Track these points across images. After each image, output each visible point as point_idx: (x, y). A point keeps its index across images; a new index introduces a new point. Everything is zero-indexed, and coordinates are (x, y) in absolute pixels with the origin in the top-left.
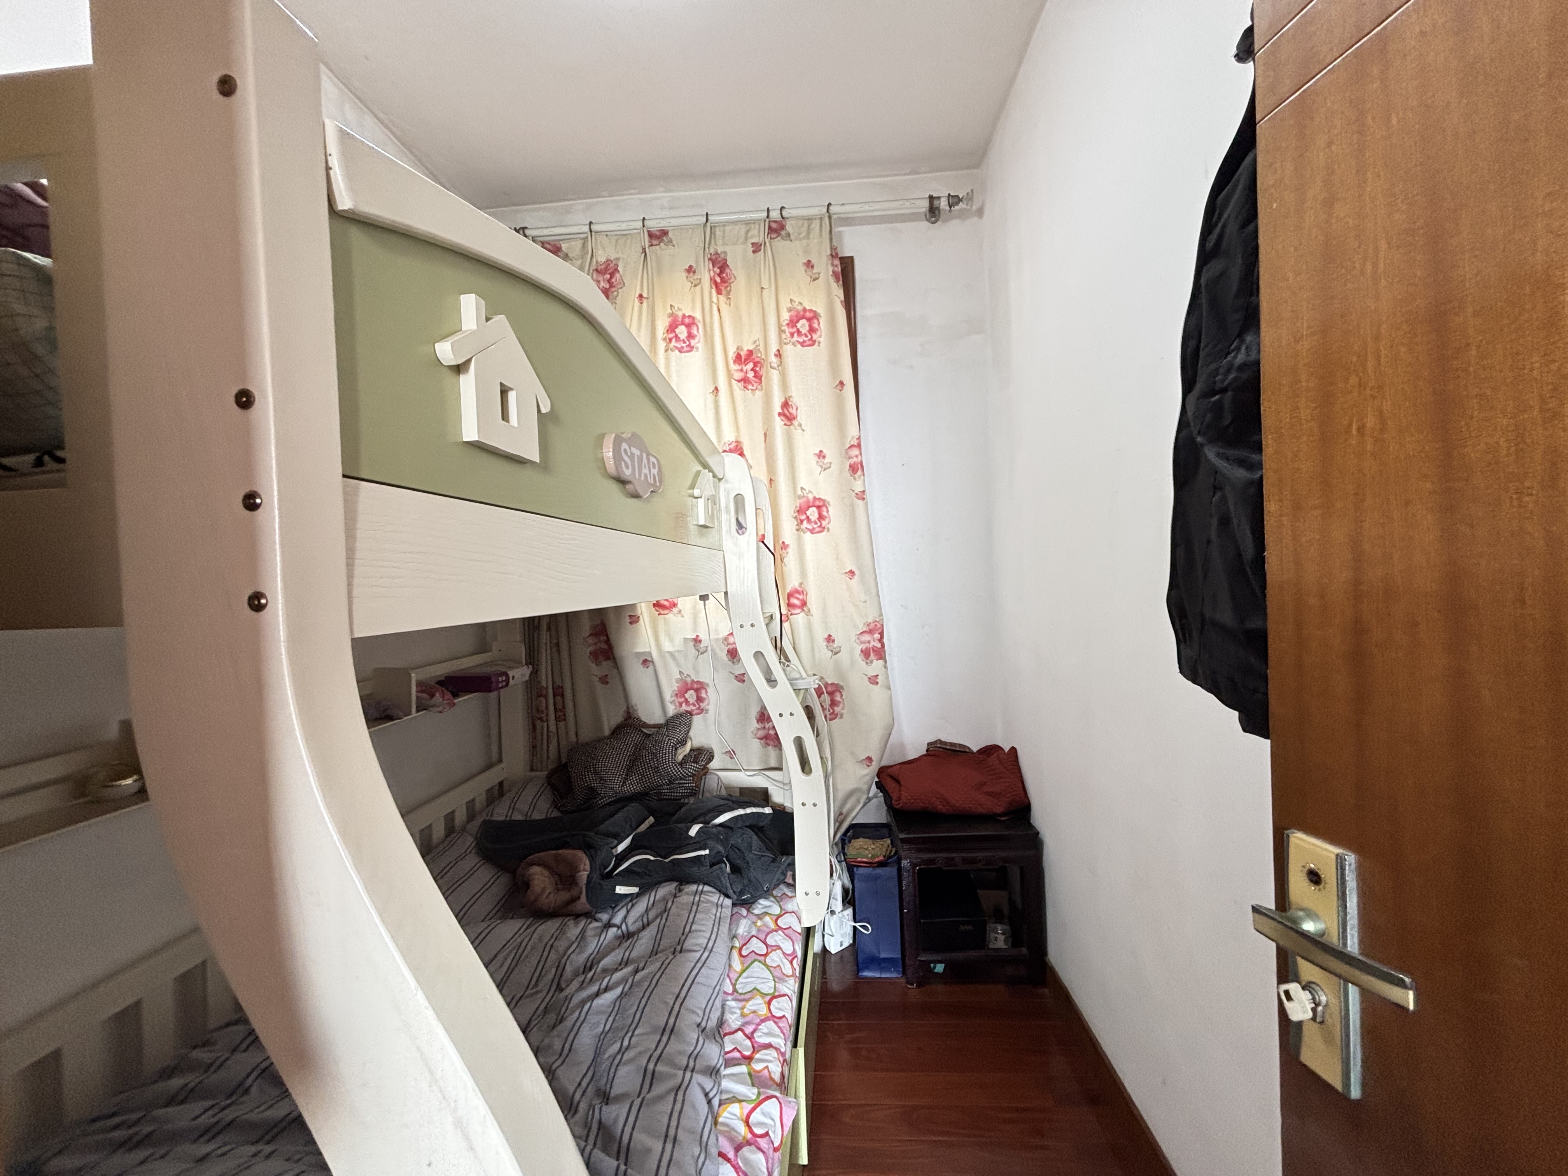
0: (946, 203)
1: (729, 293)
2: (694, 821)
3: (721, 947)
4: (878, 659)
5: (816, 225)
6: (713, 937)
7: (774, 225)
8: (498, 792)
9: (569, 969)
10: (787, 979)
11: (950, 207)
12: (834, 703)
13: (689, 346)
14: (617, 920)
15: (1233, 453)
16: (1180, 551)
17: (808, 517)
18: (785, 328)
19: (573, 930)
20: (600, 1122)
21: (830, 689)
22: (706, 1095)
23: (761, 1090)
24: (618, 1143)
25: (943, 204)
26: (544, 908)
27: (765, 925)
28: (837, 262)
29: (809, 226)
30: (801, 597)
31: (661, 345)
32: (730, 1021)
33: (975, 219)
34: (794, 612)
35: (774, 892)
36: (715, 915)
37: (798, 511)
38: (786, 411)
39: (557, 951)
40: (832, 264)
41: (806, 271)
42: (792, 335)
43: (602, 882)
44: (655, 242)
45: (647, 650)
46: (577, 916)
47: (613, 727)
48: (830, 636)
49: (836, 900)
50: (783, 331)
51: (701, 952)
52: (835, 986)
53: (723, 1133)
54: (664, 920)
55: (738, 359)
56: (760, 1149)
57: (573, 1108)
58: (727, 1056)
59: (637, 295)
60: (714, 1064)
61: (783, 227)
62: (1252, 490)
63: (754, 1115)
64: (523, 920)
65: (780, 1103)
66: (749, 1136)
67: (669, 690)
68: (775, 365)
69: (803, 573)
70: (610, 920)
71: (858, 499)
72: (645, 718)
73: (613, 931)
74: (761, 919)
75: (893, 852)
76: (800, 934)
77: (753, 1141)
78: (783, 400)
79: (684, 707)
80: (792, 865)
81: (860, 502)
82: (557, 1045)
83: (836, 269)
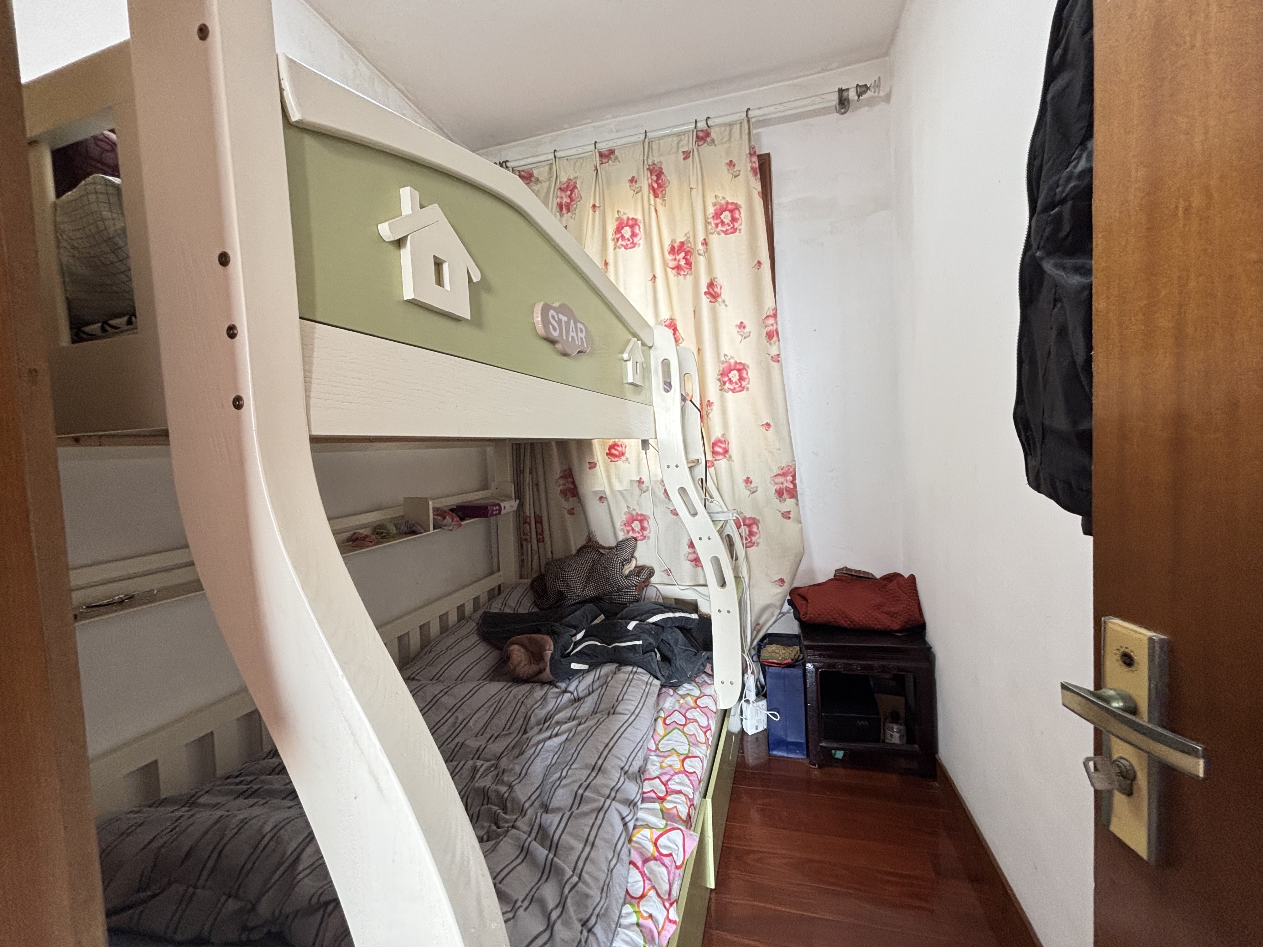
0: (855, 93)
1: (664, 196)
2: (633, 619)
3: (647, 715)
4: (790, 498)
5: (736, 128)
6: (640, 706)
7: (701, 134)
8: (496, 592)
9: (533, 720)
10: (700, 745)
11: (859, 97)
12: (751, 534)
13: (632, 243)
14: (571, 688)
15: (1070, 262)
16: (1026, 367)
17: (730, 379)
18: (711, 220)
19: (539, 692)
20: (540, 825)
21: (748, 522)
22: (623, 819)
23: (669, 823)
24: (550, 840)
25: (852, 95)
26: (521, 676)
27: (687, 703)
28: (755, 159)
29: (731, 130)
30: (723, 446)
31: (611, 244)
32: (651, 770)
33: (883, 105)
34: (717, 458)
35: (697, 680)
36: (644, 691)
37: (721, 374)
38: (711, 290)
39: (526, 706)
40: (751, 161)
41: (728, 170)
42: (717, 225)
43: (562, 660)
44: (604, 161)
45: (602, 489)
46: (543, 683)
47: (579, 547)
48: (748, 478)
49: (750, 691)
50: (710, 223)
51: (629, 716)
52: (751, 760)
53: (636, 849)
54: (603, 690)
55: (673, 250)
56: (664, 865)
57: (524, 812)
58: (645, 795)
59: (591, 205)
60: (632, 798)
61: (708, 134)
62: (1086, 293)
63: (661, 839)
64: (505, 683)
65: (683, 835)
66: (656, 854)
67: (619, 522)
68: (702, 252)
69: (725, 424)
70: (566, 689)
71: (774, 361)
72: (601, 542)
73: (567, 696)
74: (683, 698)
75: (801, 657)
76: (715, 713)
77: (659, 858)
78: (709, 281)
79: (631, 534)
80: (710, 659)
81: (775, 364)
82: (518, 769)
83: (754, 165)
